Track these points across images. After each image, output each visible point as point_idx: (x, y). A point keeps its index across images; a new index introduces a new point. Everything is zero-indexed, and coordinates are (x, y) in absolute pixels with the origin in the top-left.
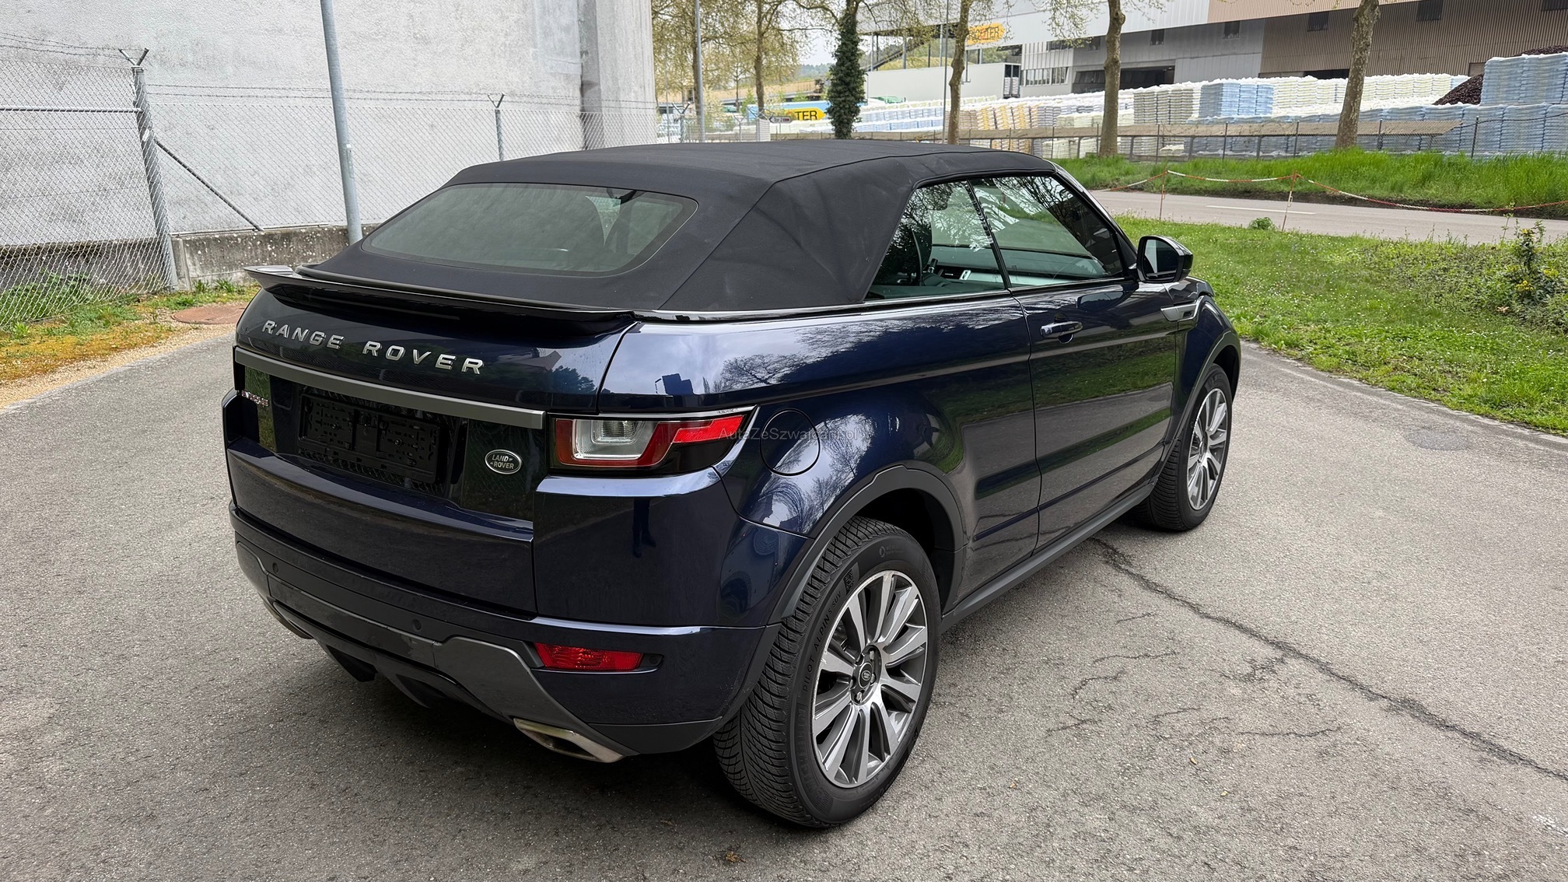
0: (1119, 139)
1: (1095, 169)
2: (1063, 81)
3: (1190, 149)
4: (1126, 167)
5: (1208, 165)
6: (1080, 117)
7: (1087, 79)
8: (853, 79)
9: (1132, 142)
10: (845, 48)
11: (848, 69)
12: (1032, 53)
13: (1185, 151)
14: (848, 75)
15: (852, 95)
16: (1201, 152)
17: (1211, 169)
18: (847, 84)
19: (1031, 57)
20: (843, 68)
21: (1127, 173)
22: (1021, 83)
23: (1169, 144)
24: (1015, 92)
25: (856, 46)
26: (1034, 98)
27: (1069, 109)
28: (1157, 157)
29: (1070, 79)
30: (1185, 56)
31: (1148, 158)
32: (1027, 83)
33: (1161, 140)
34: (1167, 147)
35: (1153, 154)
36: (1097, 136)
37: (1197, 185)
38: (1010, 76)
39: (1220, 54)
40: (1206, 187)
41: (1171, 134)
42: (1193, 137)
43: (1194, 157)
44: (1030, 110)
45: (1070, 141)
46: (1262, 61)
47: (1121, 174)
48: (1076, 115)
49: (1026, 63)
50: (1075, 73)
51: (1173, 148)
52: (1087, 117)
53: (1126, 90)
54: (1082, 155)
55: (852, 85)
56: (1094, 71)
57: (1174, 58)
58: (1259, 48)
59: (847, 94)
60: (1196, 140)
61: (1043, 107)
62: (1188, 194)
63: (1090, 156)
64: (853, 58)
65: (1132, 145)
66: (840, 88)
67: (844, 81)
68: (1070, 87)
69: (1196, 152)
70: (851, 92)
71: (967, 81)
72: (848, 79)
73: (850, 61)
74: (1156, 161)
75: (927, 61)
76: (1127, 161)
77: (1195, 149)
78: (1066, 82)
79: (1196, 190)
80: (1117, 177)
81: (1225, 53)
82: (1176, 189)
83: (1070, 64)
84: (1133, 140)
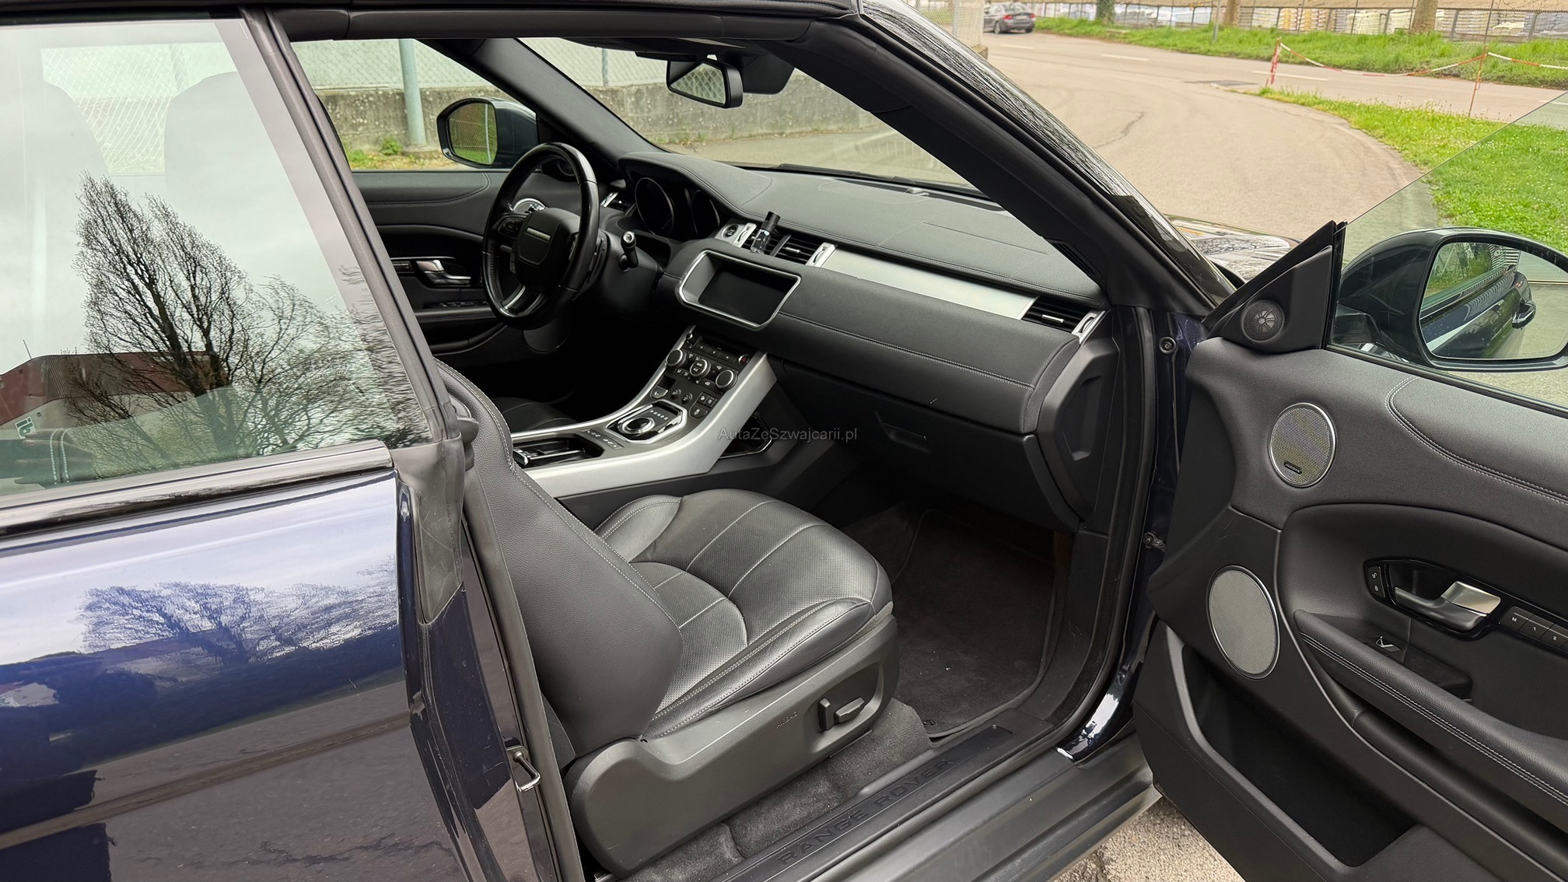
0: (1440, 14)
1: (1401, 49)
3: (1532, 29)
4: (1443, 47)
5: (1553, 48)
9: (1456, 17)
13: (1524, 30)
16: (1545, 32)
17: (1555, 53)
21: (1442, 55)
23: (1505, 21)
28: (1486, 36)
31: (1474, 38)
33: (1494, 15)
34: (1504, 25)
35: (1481, 33)
36: (1411, 8)
37: (1532, 72)
40: (1544, 76)
41: (1508, 8)
42: (1538, 12)
43: (1535, 37)
45: (1381, 15)
47: (1433, 56)
51: (1511, 26)
54: (1391, 30)
60: (1541, 16)
62: (1518, 85)
63: (1400, 32)
65: (1455, 21)
69: (1540, 31)
74: (1484, 41)
76: (1446, 40)
77: (1538, 28)
79: (1530, 79)
80: (1428, 59)
82: (1503, 77)
84: (1457, 15)
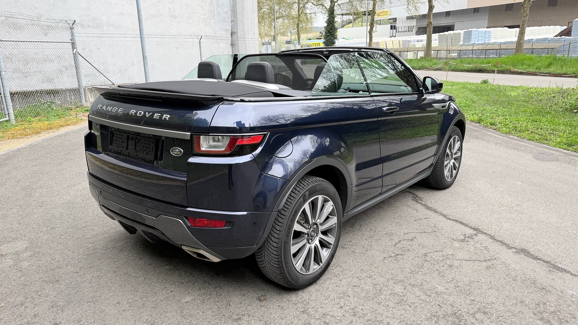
0: (432, 52)
1: (423, 63)
2: (412, 31)
3: (459, 55)
4: (435, 62)
5: (466, 61)
6: (418, 44)
7: (421, 30)
8: (333, 31)
9: (437, 53)
10: (330, 20)
11: (331, 27)
12: (400, 21)
13: (457, 56)
14: (331, 29)
15: (333, 37)
16: (463, 56)
17: (467, 62)
18: (331, 33)
19: (400, 22)
20: (329, 27)
21: (435, 64)
22: (396, 32)
23: (452, 53)
24: (394, 35)
25: (334, 19)
26: (401, 37)
27: (414, 41)
28: (447, 58)
29: (415, 30)
30: (458, 21)
31: (443, 59)
32: (399, 32)
33: (448, 52)
34: (451, 55)
35: (445, 57)
36: (424, 51)
37: (461, 68)
38: (392, 29)
39: (472, 20)
40: (465, 69)
41: (452, 49)
42: (460, 50)
43: (461, 58)
44: (399, 42)
45: (414, 53)
46: (488, 22)
47: (433, 64)
48: (416, 43)
49: (398, 25)
50: (417, 28)
51: (453, 55)
52: (421, 44)
53: (436, 34)
54: (419, 57)
55: (332, 33)
56: (424, 27)
57: (454, 22)
58: (487, 17)
59: (331, 36)
60: (461, 52)
61: (404, 40)
62: (458, 72)
63: (422, 58)
64: (333, 23)
65: (437, 54)
66: (328, 34)
67: (329, 32)
68: (415, 33)
69: (462, 56)
70: (332, 36)
71: (376, 31)
72: (331, 31)
73: (332, 24)
74: (447, 60)
75: (361, 24)
76: (435, 60)
77: (461, 55)
78: (413, 31)
79: (461, 70)
80: (431, 65)
81: (474, 19)
82: (454, 69)
83: (415, 25)
84: (437, 52)
